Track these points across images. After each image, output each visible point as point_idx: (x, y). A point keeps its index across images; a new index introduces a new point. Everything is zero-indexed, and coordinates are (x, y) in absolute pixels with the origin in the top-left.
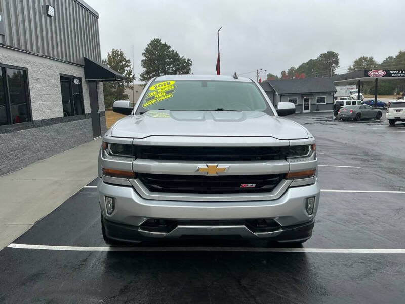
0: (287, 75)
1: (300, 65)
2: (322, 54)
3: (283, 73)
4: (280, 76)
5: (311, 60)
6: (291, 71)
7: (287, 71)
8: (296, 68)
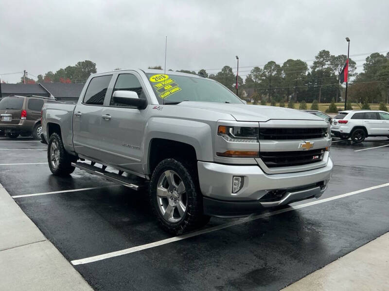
0: (43, 78)
1: (58, 70)
2: (80, 62)
3: (40, 77)
4: (36, 80)
5: (69, 67)
6: (49, 75)
7: (44, 75)
8: (54, 73)
